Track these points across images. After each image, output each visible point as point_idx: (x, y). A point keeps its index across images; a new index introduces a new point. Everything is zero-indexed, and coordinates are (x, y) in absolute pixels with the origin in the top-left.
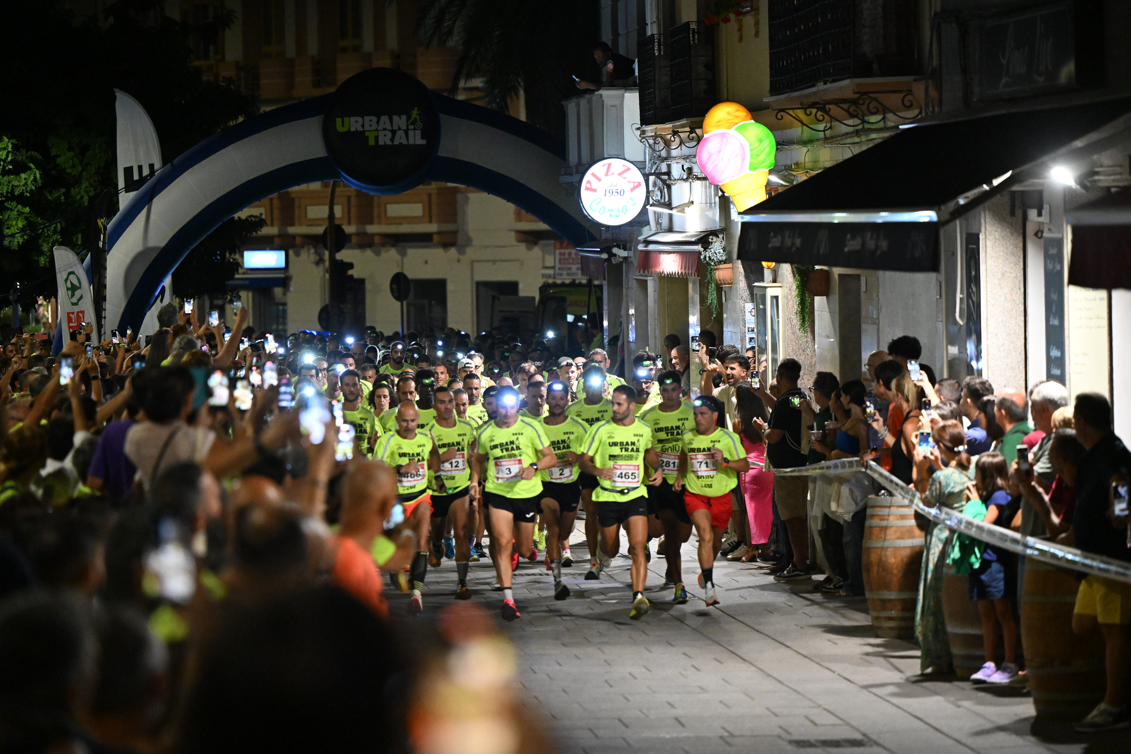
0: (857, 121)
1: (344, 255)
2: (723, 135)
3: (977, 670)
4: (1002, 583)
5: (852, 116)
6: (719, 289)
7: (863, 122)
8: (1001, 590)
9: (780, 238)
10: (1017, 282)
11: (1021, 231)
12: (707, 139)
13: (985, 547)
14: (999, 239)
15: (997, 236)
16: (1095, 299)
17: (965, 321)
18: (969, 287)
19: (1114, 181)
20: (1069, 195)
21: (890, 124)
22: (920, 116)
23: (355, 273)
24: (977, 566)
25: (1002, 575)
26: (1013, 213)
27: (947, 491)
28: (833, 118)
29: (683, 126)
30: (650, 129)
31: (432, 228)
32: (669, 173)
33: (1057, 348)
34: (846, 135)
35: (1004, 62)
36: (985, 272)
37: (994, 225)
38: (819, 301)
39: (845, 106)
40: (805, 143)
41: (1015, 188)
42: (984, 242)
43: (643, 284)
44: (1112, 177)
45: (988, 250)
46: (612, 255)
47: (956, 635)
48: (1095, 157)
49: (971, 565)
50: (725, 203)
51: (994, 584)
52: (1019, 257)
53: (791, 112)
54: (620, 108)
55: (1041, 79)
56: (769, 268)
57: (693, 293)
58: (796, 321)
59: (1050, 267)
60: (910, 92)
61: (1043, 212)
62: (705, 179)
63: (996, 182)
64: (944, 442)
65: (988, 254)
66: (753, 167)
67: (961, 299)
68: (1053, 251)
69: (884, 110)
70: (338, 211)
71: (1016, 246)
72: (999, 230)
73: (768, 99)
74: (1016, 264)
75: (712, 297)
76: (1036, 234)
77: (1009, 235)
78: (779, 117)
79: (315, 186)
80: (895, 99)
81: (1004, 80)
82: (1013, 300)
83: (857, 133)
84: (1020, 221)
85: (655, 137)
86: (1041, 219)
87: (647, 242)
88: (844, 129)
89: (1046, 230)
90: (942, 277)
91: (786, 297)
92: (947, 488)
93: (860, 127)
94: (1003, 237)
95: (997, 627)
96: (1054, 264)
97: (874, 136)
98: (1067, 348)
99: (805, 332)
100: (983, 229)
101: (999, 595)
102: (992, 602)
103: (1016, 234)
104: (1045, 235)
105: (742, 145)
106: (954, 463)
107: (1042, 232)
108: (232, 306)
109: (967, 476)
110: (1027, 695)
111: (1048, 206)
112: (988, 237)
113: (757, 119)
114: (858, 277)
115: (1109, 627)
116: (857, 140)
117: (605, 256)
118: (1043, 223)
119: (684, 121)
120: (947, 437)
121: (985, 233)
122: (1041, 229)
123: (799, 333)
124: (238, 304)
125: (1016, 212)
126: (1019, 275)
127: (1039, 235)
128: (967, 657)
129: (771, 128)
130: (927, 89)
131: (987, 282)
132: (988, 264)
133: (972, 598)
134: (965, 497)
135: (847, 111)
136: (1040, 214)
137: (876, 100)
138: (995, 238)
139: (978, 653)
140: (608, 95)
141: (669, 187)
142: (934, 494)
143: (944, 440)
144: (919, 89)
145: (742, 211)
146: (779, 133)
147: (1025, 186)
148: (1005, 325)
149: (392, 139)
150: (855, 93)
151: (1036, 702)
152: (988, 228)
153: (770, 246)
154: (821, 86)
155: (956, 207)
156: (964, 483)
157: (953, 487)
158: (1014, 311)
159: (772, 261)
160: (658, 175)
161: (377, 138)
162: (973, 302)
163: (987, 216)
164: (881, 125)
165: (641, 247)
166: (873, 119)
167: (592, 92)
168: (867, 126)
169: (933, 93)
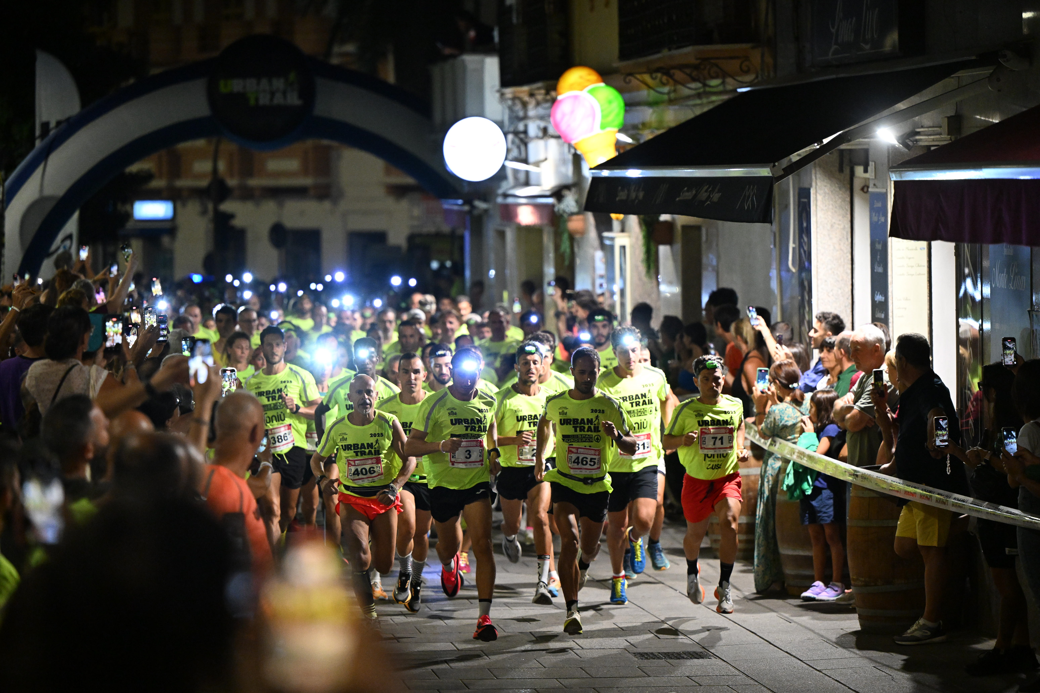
0: (699, 85)
1: (227, 206)
2: (576, 97)
3: (807, 588)
4: (832, 509)
5: (694, 80)
6: (572, 239)
7: (705, 85)
8: (831, 515)
9: (626, 192)
10: (845, 233)
11: (849, 186)
12: (561, 101)
13: (818, 475)
14: (828, 194)
15: (827, 190)
16: (916, 249)
17: (797, 268)
18: (800, 237)
19: (933, 140)
20: (893, 151)
21: (729, 87)
22: (756, 81)
23: (237, 222)
24: (809, 492)
25: (831, 501)
26: (841, 170)
27: (781, 424)
28: (676, 82)
29: (539, 89)
30: (509, 92)
31: (307, 181)
32: (525, 132)
33: (881, 294)
34: (688, 97)
35: (833, 31)
36: (815, 224)
37: (824, 181)
38: (664, 250)
39: (688, 71)
40: (651, 104)
41: (843, 146)
42: (815, 196)
43: (502, 234)
44: (932, 137)
45: (819, 203)
46: (473, 207)
47: (788, 556)
48: (917, 118)
49: (803, 492)
50: (577, 159)
51: (824, 510)
52: (847, 210)
53: (638, 76)
54: (480, 71)
55: (867, 47)
56: (617, 219)
57: (548, 241)
58: (642, 268)
59: (875, 219)
60: (747, 58)
61: (869, 169)
62: (558, 137)
63: (825, 141)
64: (780, 379)
65: (818, 207)
66: (603, 126)
67: (794, 249)
68: (879, 205)
69: (723, 75)
70: (222, 166)
71: (844, 200)
72: (829, 185)
73: (616, 64)
74: (844, 217)
75: (565, 246)
76: (862, 189)
77: (838, 189)
78: (627, 80)
79: (200, 143)
80: (734, 65)
81: (834, 47)
82: (841, 249)
83: (699, 96)
84: (848, 177)
85: (514, 99)
86: (867, 175)
87: (506, 196)
88: (686, 91)
89: (871, 185)
90: (775, 227)
91: (632, 246)
92: (781, 422)
93: (702, 90)
94: (832, 192)
95: (826, 548)
96: (879, 216)
97: (714, 98)
98: (890, 294)
99: (650, 277)
100: (814, 184)
101: (829, 520)
102: (822, 527)
103: (844, 190)
104: (870, 190)
105: (592, 107)
106: (788, 399)
107: (868, 187)
108: (123, 252)
109: (800, 411)
110: (853, 611)
111: (873, 163)
112: (819, 191)
113: (608, 83)
114: (698, 228)
115: (928, 548)
116: (698, 102)
117: (466, 208)
118: (869, 179)
119: (539, 85)
120: (783, 375)
121: (816, 188)
122: (867, 184)
123: (645, 279)
124: (129, 251)
125: (844, 169)
126: (846, 226)
127: (865, 190)
128: (796, 577)
129: (621, 90)
130: (763, 56)
131: (817, 232)
132: (818, 216)
133: (803, 521)
134: (798, 429)
135: (690, 75)
136: (866, 171)
137: (717, 66)
138: (825, 193)
139: (807, 572)
140: (470, 60)
141: (526, 145)
142: (769, 426)
143: (780, 377)
144: (756, 57)
145: (593, 166)
146: (627, 95)
147: (852, 145)
148: (833, 272)
149: (271, 100)
150: (697, 59)
151: (860, 618)
152: (819, 184)
153: (617, 199)
154: (665, 52)
155: (789, 164)
156: (797, 417)
157: (786, 421)
158: (842, 259)
159: (620, 213)
160: (516, 133)
161: (257, 99)
162: (805, 252)
163: (818, 172)
164: (721, 88)
165: (500, 200)
166: (714, 82)
167: (454, 56)
168: (708, 89)
169: (769, 60)
